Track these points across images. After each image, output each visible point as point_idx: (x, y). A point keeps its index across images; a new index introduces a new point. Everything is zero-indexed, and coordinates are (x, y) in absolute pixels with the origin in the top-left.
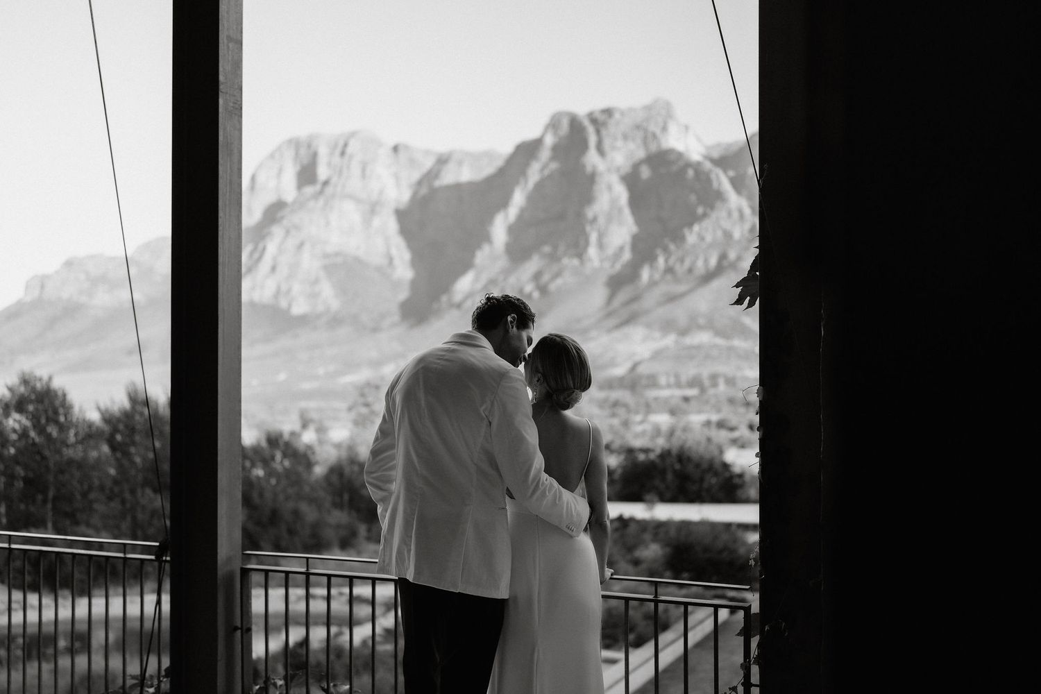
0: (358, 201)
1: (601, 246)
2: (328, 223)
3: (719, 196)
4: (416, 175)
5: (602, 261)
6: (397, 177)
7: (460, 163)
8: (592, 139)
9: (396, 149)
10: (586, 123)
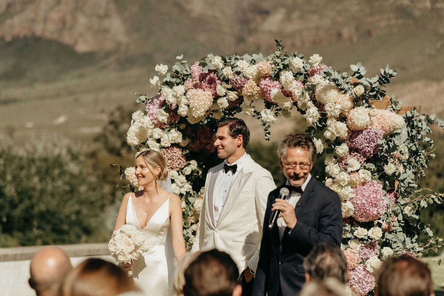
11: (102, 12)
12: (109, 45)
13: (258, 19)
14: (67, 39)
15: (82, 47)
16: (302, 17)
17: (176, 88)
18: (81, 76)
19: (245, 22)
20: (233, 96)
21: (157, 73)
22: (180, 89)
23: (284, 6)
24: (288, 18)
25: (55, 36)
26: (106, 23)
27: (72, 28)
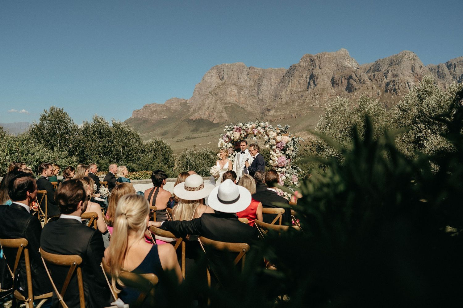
0: (236, 85)
1: (320, 100)
2: (226, 94)
3: (365, 83)
4: (256, 78)
5: (320, 105)
6: (250, 79)
7: (271, 73)
8: (317, 63)
9: (249, 68)
10: (316, 58)
11: (221, 112)
12: (223, 121)
13: (267, 112)
14: (211, 120)
15: (215, 122)
16: (280, 111)
17: (230, 132)
18: (215, 130)
19: (263, 113)
20: (245, 133)
21: (225, 128)
22: (231, 132)
23: (275, 108)
24: (276, 111)
25: (207, 119)
26: (222, 114)
27: (212, 116)
